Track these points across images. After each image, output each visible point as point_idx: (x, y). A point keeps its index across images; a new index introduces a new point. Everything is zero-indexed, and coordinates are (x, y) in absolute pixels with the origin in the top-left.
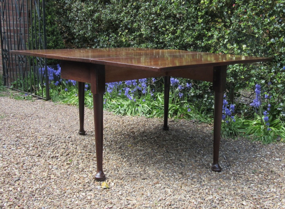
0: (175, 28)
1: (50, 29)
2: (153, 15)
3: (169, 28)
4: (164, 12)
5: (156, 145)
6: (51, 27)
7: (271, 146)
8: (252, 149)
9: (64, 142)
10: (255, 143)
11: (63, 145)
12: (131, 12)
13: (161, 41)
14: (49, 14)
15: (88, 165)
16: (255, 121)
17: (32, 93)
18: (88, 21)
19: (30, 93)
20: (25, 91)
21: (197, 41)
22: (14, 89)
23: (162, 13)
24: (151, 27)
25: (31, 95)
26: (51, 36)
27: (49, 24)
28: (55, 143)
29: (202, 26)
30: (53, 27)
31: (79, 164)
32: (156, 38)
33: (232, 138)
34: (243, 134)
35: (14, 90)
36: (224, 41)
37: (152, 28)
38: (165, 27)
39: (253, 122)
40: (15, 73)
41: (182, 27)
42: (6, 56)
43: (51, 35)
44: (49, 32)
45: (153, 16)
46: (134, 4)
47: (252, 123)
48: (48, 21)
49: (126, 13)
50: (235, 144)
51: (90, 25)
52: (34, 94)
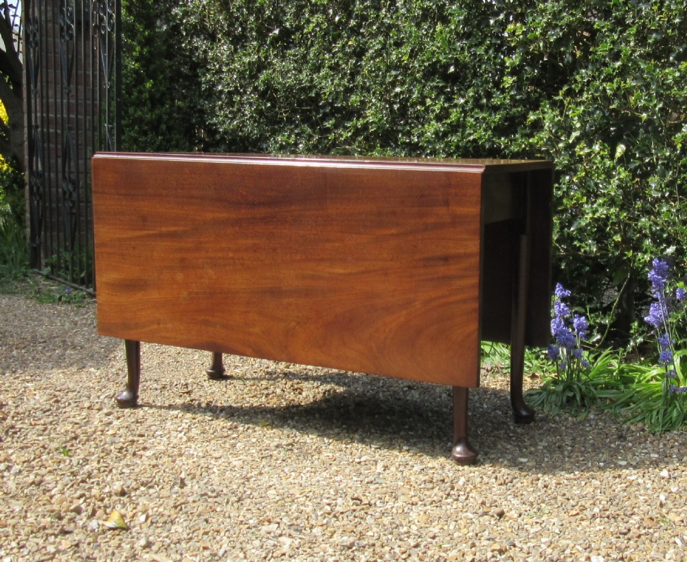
0: (446, 105)
1: (149, 116)
2: (395, 70)
3: (432, 105)
4: (419, 61)
6: (152, 110)
7: (673, 438)
8: (613, 445)
9: (88, 409)
10: (628, 429)
11: (80, 415)
12: (343, 66)
13: (416, 140)
14: (150, 77)
16: (654, 369)
17: (87, 287)
18: (245, 92)
19: (83, 287)
20: (74, 281)
21: (500, 138)
22: (51, 276)
23: (413, 62)
24: (391, 104)
25: (86, 292)
26: (150, 135)
27: (148, 102)
28: (64, 410)
29: (511, 96)
30: (157, 112)
32: (403, 135)
33: (573, 412)
34: (608, 402)
35: (52, 279)
36: (569, 136)
37: (395, 106)
38: (423, 103)
39: (650, 371)
40: (55, 233)
41: (462, 101)
42: (38, 189)
43: (152, 133)
44: (147, 125)
45: (393, 73)
46: (350, 43)
47: (647, 374)
48: (146, 95)
49: (330, 68)
50: (572, 429)
51: (251, 104)
52: (92, 289)
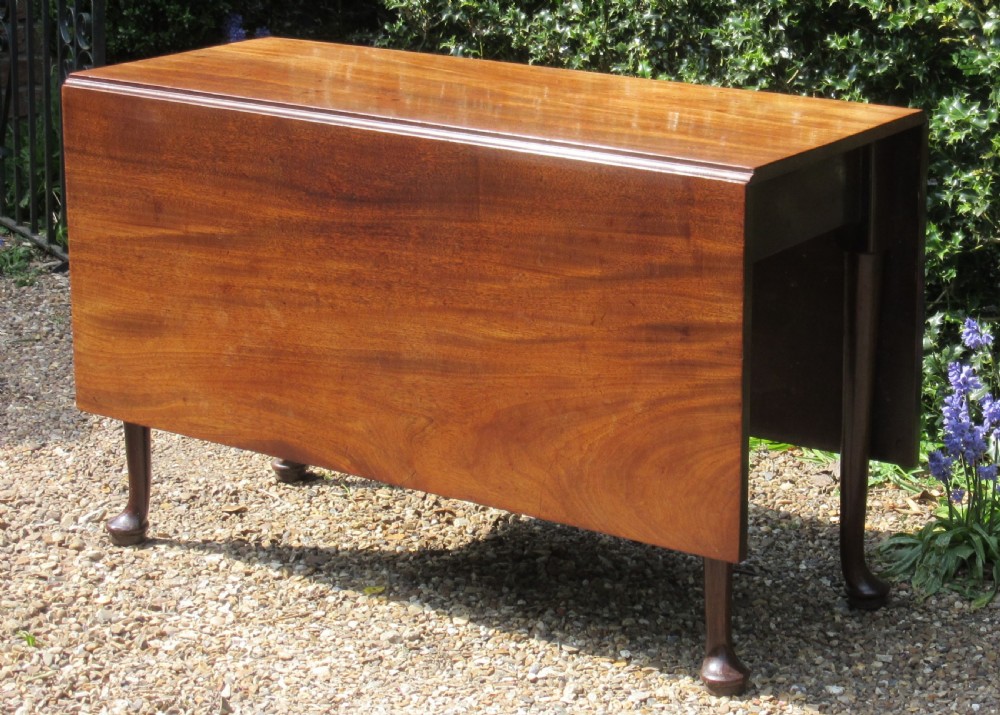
5: (514, 596)
9: (60, 545)
11: (46, 558)
15: (106, 672)
17: (34, 230)
19: (25, 228)
25: (32, 241)
28: (18, 547)
31: (68, 663)
33: (966, 591)
52: (42, 237)
